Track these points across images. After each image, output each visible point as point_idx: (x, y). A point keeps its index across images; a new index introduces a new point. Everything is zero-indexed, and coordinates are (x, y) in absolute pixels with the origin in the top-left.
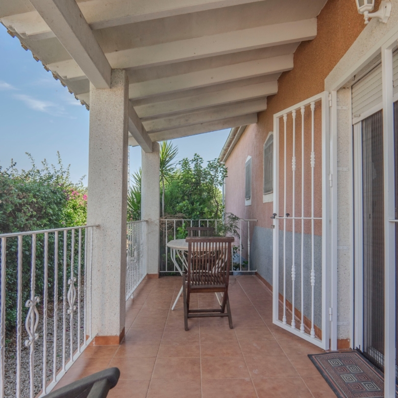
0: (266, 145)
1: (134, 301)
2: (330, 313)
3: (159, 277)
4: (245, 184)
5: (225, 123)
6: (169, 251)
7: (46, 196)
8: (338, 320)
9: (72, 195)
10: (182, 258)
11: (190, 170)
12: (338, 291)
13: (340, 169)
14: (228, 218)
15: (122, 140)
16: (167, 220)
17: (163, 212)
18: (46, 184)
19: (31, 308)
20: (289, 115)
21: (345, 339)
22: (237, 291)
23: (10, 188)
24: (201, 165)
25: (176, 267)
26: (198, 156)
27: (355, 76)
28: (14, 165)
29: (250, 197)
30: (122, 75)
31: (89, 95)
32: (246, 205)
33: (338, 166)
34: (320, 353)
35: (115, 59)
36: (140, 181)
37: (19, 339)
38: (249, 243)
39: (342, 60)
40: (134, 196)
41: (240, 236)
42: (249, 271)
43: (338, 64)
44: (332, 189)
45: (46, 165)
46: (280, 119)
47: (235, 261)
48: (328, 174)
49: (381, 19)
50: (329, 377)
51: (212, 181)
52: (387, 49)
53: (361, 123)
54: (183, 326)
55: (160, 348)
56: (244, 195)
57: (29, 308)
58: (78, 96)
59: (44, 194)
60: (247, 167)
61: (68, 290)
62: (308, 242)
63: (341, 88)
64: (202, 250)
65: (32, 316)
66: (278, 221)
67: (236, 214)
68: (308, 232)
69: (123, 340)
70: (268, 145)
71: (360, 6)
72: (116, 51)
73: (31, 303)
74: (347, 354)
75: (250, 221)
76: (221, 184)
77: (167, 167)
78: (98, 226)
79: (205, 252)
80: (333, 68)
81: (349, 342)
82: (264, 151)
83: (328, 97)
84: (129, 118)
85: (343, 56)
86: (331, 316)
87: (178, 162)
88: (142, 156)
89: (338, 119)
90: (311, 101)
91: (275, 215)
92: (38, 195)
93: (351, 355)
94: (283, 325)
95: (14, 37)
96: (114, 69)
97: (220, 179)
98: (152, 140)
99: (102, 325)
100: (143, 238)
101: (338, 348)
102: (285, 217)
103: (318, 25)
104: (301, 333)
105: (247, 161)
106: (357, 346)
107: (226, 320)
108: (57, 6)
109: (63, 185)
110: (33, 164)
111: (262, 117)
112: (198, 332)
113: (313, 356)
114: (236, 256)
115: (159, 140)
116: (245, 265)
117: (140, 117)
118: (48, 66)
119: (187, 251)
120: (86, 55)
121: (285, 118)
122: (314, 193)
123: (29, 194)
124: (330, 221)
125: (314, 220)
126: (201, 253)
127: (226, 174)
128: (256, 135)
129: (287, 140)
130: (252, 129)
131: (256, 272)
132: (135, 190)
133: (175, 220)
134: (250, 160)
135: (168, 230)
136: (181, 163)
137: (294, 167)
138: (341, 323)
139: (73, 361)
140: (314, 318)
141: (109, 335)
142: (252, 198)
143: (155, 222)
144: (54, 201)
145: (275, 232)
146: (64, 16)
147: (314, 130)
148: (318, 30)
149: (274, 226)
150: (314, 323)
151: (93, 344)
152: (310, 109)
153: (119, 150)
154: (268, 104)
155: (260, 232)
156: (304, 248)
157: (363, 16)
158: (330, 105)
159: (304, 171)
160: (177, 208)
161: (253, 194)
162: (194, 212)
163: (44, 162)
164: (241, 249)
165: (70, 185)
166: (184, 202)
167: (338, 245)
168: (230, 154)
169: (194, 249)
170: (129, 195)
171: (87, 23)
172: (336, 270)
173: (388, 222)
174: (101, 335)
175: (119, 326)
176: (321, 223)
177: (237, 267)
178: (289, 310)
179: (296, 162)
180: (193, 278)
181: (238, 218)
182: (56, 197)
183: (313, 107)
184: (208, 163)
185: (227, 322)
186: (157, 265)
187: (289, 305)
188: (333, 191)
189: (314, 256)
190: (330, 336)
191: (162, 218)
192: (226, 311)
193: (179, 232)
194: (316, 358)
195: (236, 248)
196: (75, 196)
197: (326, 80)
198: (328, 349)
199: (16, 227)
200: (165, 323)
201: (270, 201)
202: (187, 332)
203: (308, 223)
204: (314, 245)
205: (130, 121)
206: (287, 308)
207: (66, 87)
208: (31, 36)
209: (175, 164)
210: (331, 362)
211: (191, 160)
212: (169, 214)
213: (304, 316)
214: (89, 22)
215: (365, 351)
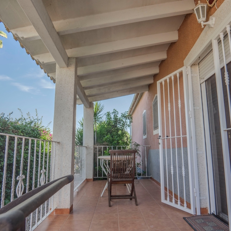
0: (154, 102)
1: (78, 192)
2: (195, 192)
3: (93, 181)
4: (143, 126)
5: (130, 91)
6: (99, 161)
7: (29, 132)
8: (200, 196)
9: (43, 133)
10: (107, 166)
11: (111, 118)
12: (199, 178)
13: (195, 108)
14: (133, 145)
15: (73, 95)
16: (98, 146)
17: (96, 142)
18: (29, 126)
19: (20, 181)
20: (166, 81)
21: (205, 208)
22: (140, 187)
23: (9, 127)
24: (118, 115)
25: (103, 171)
26: (115, 110)
27: (199, 57)
28: (12, 113)
29: (146, 133)
30: (74, 60)
31: (55, 74)
32: (144, 138)
33: (194, 106)
34: (191, 216)
35: (70, 52)
36: (82, 125)
37: (12, 197)
38: (146, 159)
39: (192, 50)
40: (79, 134)
41: (141, 156)
42: (147, 176)
43: (190, 52)
44: (191, 119)
45: (29, 116)
46: (160, 84)
47: (138, 172)
48: (188, 111)
49: (210, 25)
50: (196, 228)
51: (124, 125)
52: (215, 40)
53: (205, 82)
54: (108, 205)
55: (94, 215)
56: (143, 133)
57: (19, 180)
58: (49, 75)
59: (27, 131)
60: (143, 117)
61: (40, 176)
62: (180, 152)
63: (192, 65)
64: (118, 159)
65: (20, 186)
66: (162, 140)
67: (138, 142)
68: (179, 146)
69: (72, 212)
70: (155, 102)
71: (199, 19)
72: (71, 48)
73: (20, 178)
74: (206, 217)
75: (146, 147)
76: (129, 126)
77: (98, 116)
78: (58, 143)
79: (120, 161)
80: (188, 54)
81: (207, 210)
82: (153, 106)
83: (186, 69)
84: (77, 86)
85: (192, 47)
86: (195, 193)
87: (104, 114)
88: (84, 110)
89: (192, 81)
90: (177, 72)
91: (160, 136)
92: (24, 132)
93: (208, 217)
94: (168, 202)
95: (17, 41)
96: (70, 58)
97: (128, 123)
98: (90, 101)
99: (60, 202)
100: (84, 157)
101: (201, 213)
102: (166, 137)
103: (178, 34)
104: (178, 206)
105: (143, 113)
106: (212, 212)
107: (133, 201)
108: (42, 20)
109: (38, 127)
110: (22, 115)
111: (151, 87)
112: (117, 207)
113: (186, 218)
114: (139, 169)
115: (94, 101)
116: (144, 173)
117: (83, 86)
118: (34, 57)
119: (110, 160)
120: (55, 47)
121: (163, 83)
122: (182, 123)
123: (19, 131)
124: (191, 138)
125: (182, 137)
126: (118, 161)
127: (132, 121)
128: (148, 98)
129: (165, 97)
130: (146, 94)
131: (151, 177)
132: (79, 130)
133: (102, 146)
134: (145, 112)
135: (98, 152)
136: (106, 114)
137: (169, 109)
138: (202, 198)
139: (42, 220)
140: (186, 197)
141: (63, 208)
142: (147, 134)
143: (91, 148)
144: (33, 136)
145: (161, 147)
146: (45, 25)
147: (180, 89)
148: (179, 37)
149: (160, 143)
150: (186, 200)
151: (54, 214)
152: (177, 76)
153: (72, 100)
154: (154, 79)
155: (152, 152)
156: (177, 156)
157: (201, 24)
158: (187, 74)
159: (175, 112)
160: (104, 139)
161: (147, 132)
162: (114, 142)
163: (28, 114)
164: (141, 164)
165: (42, 127)
166: (108, 136)
167: (197, 151)
168: (134, 111)
169: (114, 159)
170: (76, 133)
171: (56, 31)
172: (197, 166)
173: (223, 131)
174: (58, 208)
175: (70, 202)
176: (187, 140)
177: (139, 175)
178: (171, 196)
179: (170, 106)
180: (114, 176)
181: (139, 145)
182: (34, 133)
183: (178, 75)
184: (121, 114)
185: (135, 202)
186: (92, 174)
187: (171, 192)
188: (192, 120)
189: (184, 160)
190: (196, 206)
191: (95, 145)
192: (133, 195)
193: (105, 153)
194: (188, 219)
195: (139, 164)
196: (45, 134)
197: (184, 61)
198: (195, 214)
199: (10, 149)
200: (97, 203)
201: (157, 133)
202: (110, 208)
203: (179, 140)
204: (184, 153)
205: (78, 87)
206: (170, 195)
207: (43, 69)
208: (26, 39)
209: (102, 115)
210: (198, 221)
211: (112, 112)
212: (99, 143)
213: (180, 198)
214: (57, 31)
215: (218, 214)
